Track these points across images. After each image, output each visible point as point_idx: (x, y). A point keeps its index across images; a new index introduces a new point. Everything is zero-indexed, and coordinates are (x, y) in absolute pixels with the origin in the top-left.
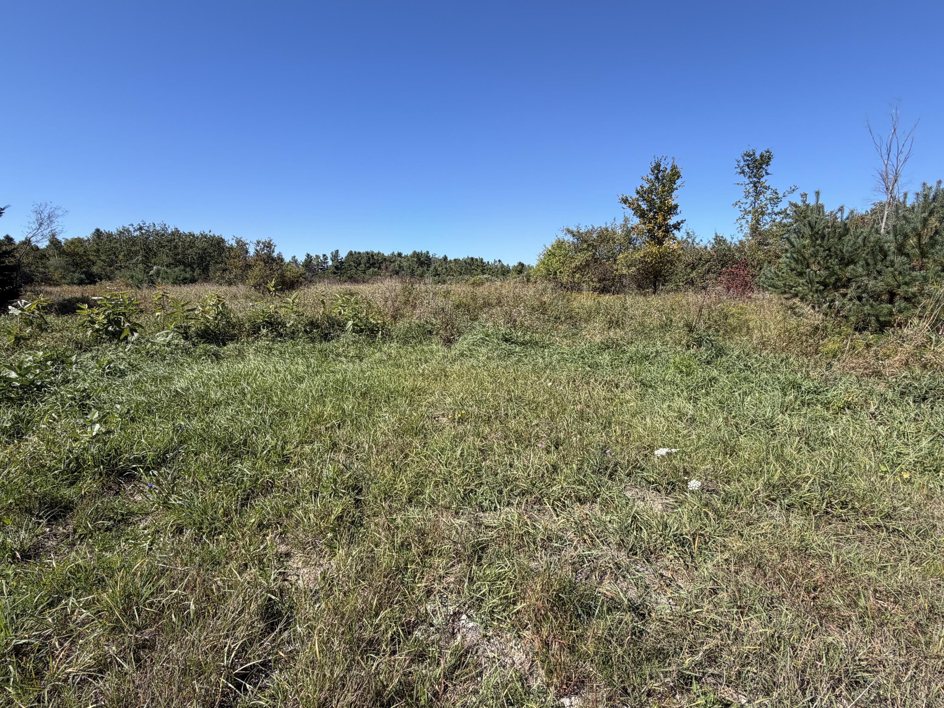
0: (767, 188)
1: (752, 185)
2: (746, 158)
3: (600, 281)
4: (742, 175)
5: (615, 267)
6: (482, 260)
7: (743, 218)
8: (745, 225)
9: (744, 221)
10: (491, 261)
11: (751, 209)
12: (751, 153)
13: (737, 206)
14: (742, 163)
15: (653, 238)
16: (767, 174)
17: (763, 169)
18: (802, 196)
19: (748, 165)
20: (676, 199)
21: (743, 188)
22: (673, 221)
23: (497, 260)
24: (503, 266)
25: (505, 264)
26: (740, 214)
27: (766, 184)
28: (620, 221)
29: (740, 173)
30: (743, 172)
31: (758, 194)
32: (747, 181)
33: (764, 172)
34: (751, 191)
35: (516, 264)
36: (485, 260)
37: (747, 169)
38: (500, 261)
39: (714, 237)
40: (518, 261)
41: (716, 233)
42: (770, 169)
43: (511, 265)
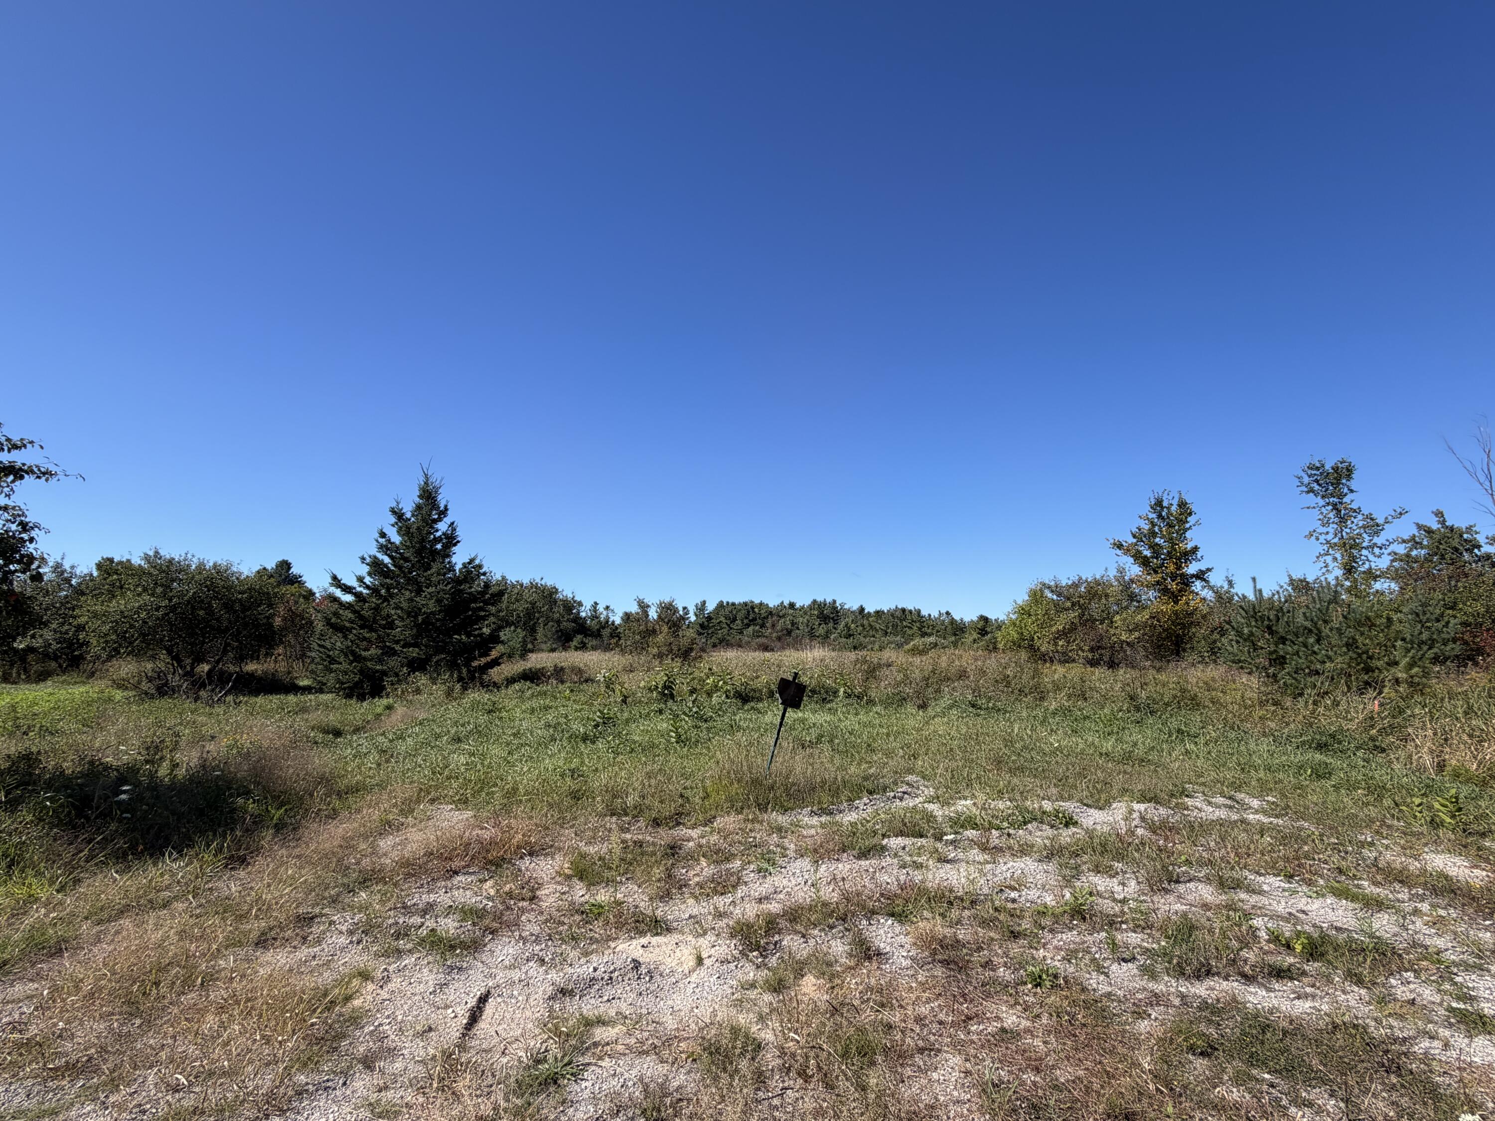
0: (1358, 511)
1: (1330, 507)
2: (1310, 472)
3: (1092, 650)
4: (1311, 494)
5: (1112, 631)
6: (919, 612)
7: (1327, 554)
8: (1332, 565)
9: (1329, 559)
10: (934, 614)
11: (1336, 540)
12: (1318, 465)
13: (1313, 538)
14: (1306, 480)
15: (1165, 591)
16: (1352, 491)
17: (1343, 484)
18: (1436, 515)
19: (1317, 481)
21: (1316, 512)
22: (1192, 568)
23: (943, 611)
24: (953, 621)
25: (957, 617)
26: (1321, 549)
27: (1354, 506)
28: (1112, 573)
29: (1308, 492)
30: (1311, 491)
31: (1343, 521)
32: (1321, 502)
33: (1346, 490)
34: (1331, 515)
35: (975, 619)
36: (924, 613)
37: (1316, 487)
38: (948, 613)
39: (1287, 580)
40: (978, 614)
41: (1290, 576)
42: (1353, 484)
43: (967, 619)
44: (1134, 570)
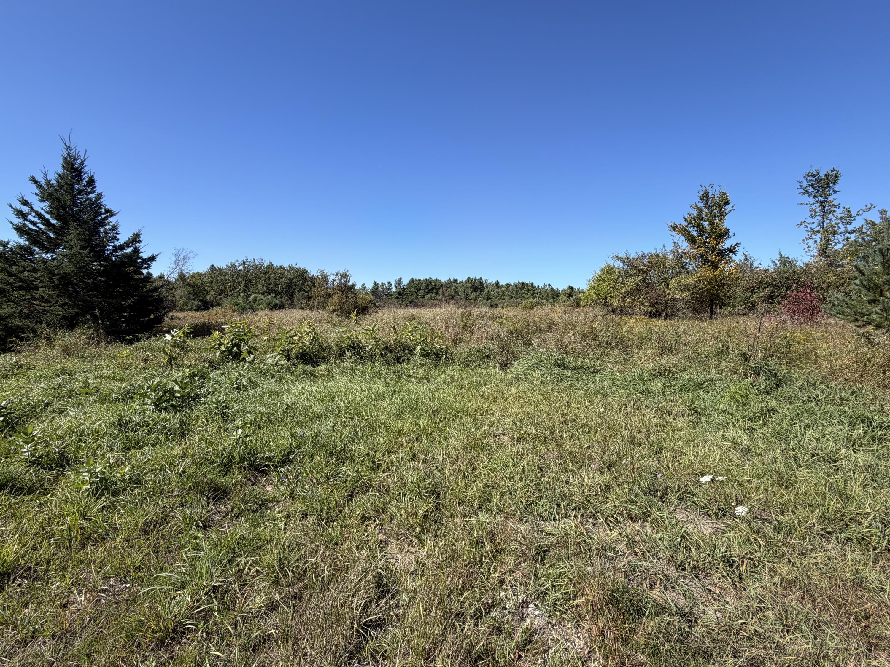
0: (837, 206)
1: (819, 204)
2: (809, 178)
3: (651, 305)
4: (806, 195)
5: (667, 291)
6: (532, 284)
7: (810, 238)
8: (813, 246)
9: (811, 242)
10: (541, 286)
11: (818, 228)
12: (815, 173)
13: (803, 226)
14: (805, 184)
15: (706, 261)
16: (835, 192)
17: (830, 187)
18: (881, 213)
19: (812, 185)
20: (728, 223)
21: (808, 207)
22: (727, 244)
23: (547, 284)
24: (552, 290)
25: (555, 288)
26: (806, 235)
27: (836, 203)
28: (670, 247)
29: (804, 193)
30: (807, 192)
31: (825, 213)
32: (812, 200)
33: (831, 192)
34: (818, 210)
35: (566, 288)
36: (536, 285)
37: (811, 189)
38: (549, 285)
39: (778, 257)
40: (568, 285)
41: (781, 255)
42: (837, 187)
43: (561, 289)
44: (685, 245)
